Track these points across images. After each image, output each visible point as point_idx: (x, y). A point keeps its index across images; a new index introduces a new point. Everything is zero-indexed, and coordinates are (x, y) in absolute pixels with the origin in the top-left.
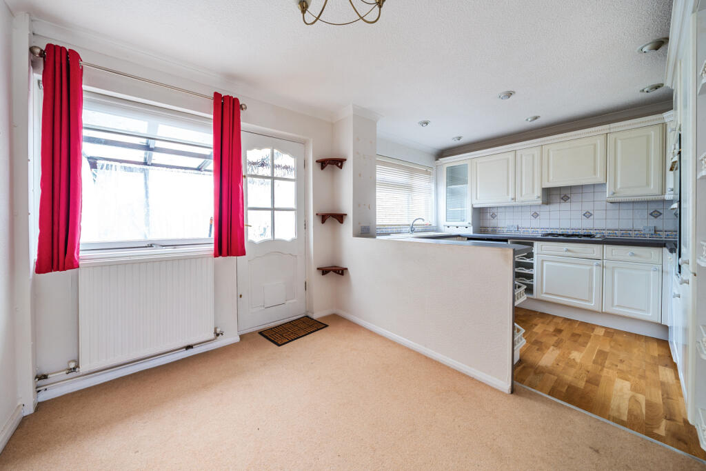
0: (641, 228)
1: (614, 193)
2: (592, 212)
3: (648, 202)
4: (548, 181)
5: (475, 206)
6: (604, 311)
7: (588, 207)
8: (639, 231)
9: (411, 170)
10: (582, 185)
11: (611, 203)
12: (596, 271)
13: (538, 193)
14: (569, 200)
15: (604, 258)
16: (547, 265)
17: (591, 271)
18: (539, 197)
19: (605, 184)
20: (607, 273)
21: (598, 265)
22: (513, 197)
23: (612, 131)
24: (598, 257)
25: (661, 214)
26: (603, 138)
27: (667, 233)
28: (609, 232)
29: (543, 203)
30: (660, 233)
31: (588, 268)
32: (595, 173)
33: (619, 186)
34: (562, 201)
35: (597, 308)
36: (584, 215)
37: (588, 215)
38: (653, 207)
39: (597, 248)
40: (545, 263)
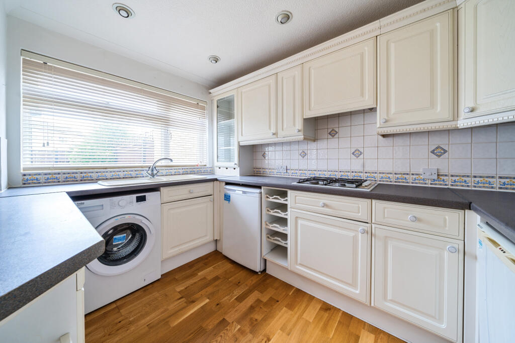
0: (421, 171)
1: (386, 121)
2: (361, 150)
3: (429, 133)
4: (310, 109)
5: (242, 144)
6: (372, 305)
7: (357, 144)
8: (417, 174)
9: (169, 100)
10: (351, 112)
11: (384, 136)
12: (362, 239)
13: (299, 125)
14: (337, 135)
15: (373, 221)
16: (301, 224)
17: (355, 239)
18: (299, 131)
19: (376, 108)
20: (378, 245)
21: (364, 232)
22: (274, 132)
23: (383, 30)
24: (365, 219)
25: (445, 151)
26: (371, 43)
27: (454, 178)
28: (381, 175)
29: (305, 139)
30: (445, 178)
31: (352, 234)
32: (362, 94)
33: (393, 110)
34: (330, 137)
35: (363, 299)
36: (353, 153)
37: (357, 153)
38: (436, 141)
39: (363, 203)
40: (300, 222)
